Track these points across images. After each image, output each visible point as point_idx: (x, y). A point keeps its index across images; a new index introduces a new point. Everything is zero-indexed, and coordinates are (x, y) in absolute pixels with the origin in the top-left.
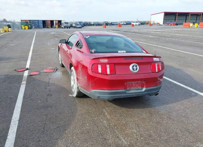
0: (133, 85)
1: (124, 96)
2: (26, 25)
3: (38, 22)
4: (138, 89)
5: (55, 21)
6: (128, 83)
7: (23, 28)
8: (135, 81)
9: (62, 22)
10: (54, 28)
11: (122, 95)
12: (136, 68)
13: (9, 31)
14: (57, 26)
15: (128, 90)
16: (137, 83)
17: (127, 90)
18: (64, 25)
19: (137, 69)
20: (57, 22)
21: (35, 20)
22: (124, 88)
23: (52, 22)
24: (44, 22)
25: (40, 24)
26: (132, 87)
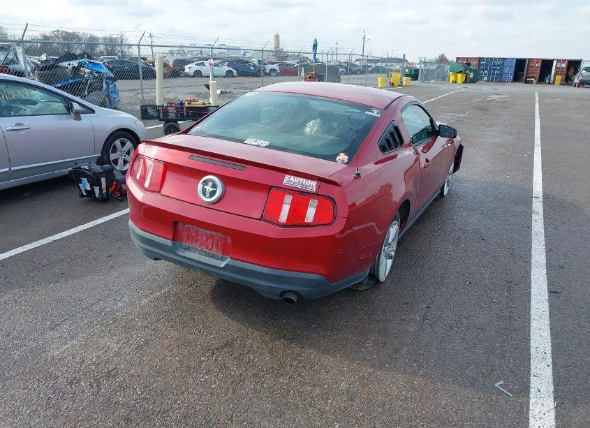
0: (200, 237)
2: (460, 72)
3: (502, 66)
4: (213, 256)
5: (559, 61)
6: (187, 226)
7: (452, 78)
9: (583, 65)
10: (549, 83)
11: (168, 255)
12: (211, 189)
13: (404, 83)
14: (559, 78)
15: (185, 249)
16: (212, 236)
17: (181, 247)
18: (580, 78)
19: (213, 193)
20: (564, 65)
21: (495, 59)
22: (171, 238)
23: (547, 65)
24: (521, 64)
25: (506, 70)
26: (197, 242)
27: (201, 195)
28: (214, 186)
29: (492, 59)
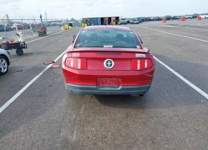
0: (107, 82)
1: (96, 92)
2: (85, 23)
3: (97, 20)
4: (114, 87)
5: (113, 17)
6: (101, 79)
7: (83, 25)
8: (109, 78)
9: (120, 18)
10: (112, 25)
11: (94, 91)
12: (110, 64)
13: (70, 28)
14: (114, 23)
15: (102, 87)
16: (112, 80)
17: (100, 87)
18: (121, 22)
19: (111, 65)
20: (115, 19)
21: (95, 18)
22: (95, 84)
23: (110, 19)
24: (102, 19)
25: (98, 21)
26: (106, 83)
27: (106, 66)
28: (111, 62)
29: (93, 18)
